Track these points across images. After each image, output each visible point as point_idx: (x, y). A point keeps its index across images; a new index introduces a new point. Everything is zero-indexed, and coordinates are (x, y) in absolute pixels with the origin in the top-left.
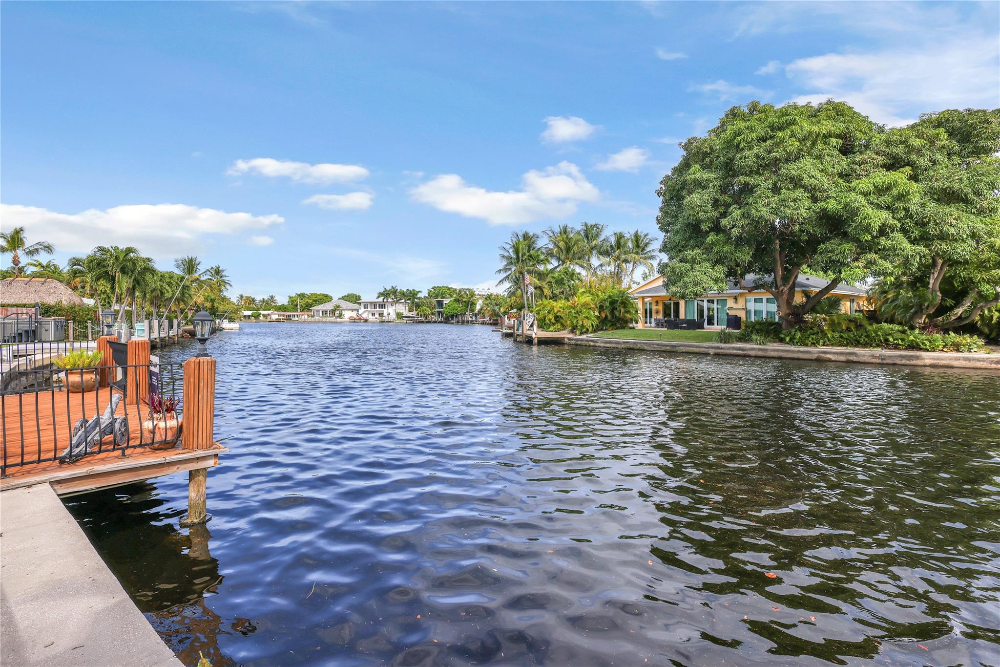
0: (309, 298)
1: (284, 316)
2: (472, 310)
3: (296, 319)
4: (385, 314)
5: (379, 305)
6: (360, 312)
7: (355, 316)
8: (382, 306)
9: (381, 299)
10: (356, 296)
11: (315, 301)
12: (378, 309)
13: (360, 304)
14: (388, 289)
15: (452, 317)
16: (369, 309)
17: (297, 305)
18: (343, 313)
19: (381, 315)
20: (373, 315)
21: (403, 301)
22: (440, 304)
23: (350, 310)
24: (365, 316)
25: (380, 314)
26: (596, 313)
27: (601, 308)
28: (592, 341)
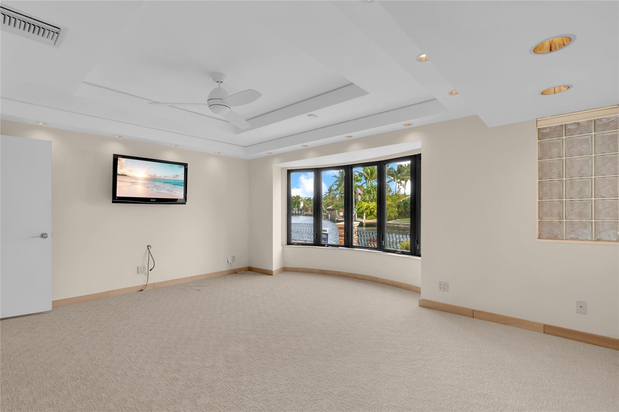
2: (298, 207)
26: (396, 210)
27: (399, 207)
28: (396, 224)
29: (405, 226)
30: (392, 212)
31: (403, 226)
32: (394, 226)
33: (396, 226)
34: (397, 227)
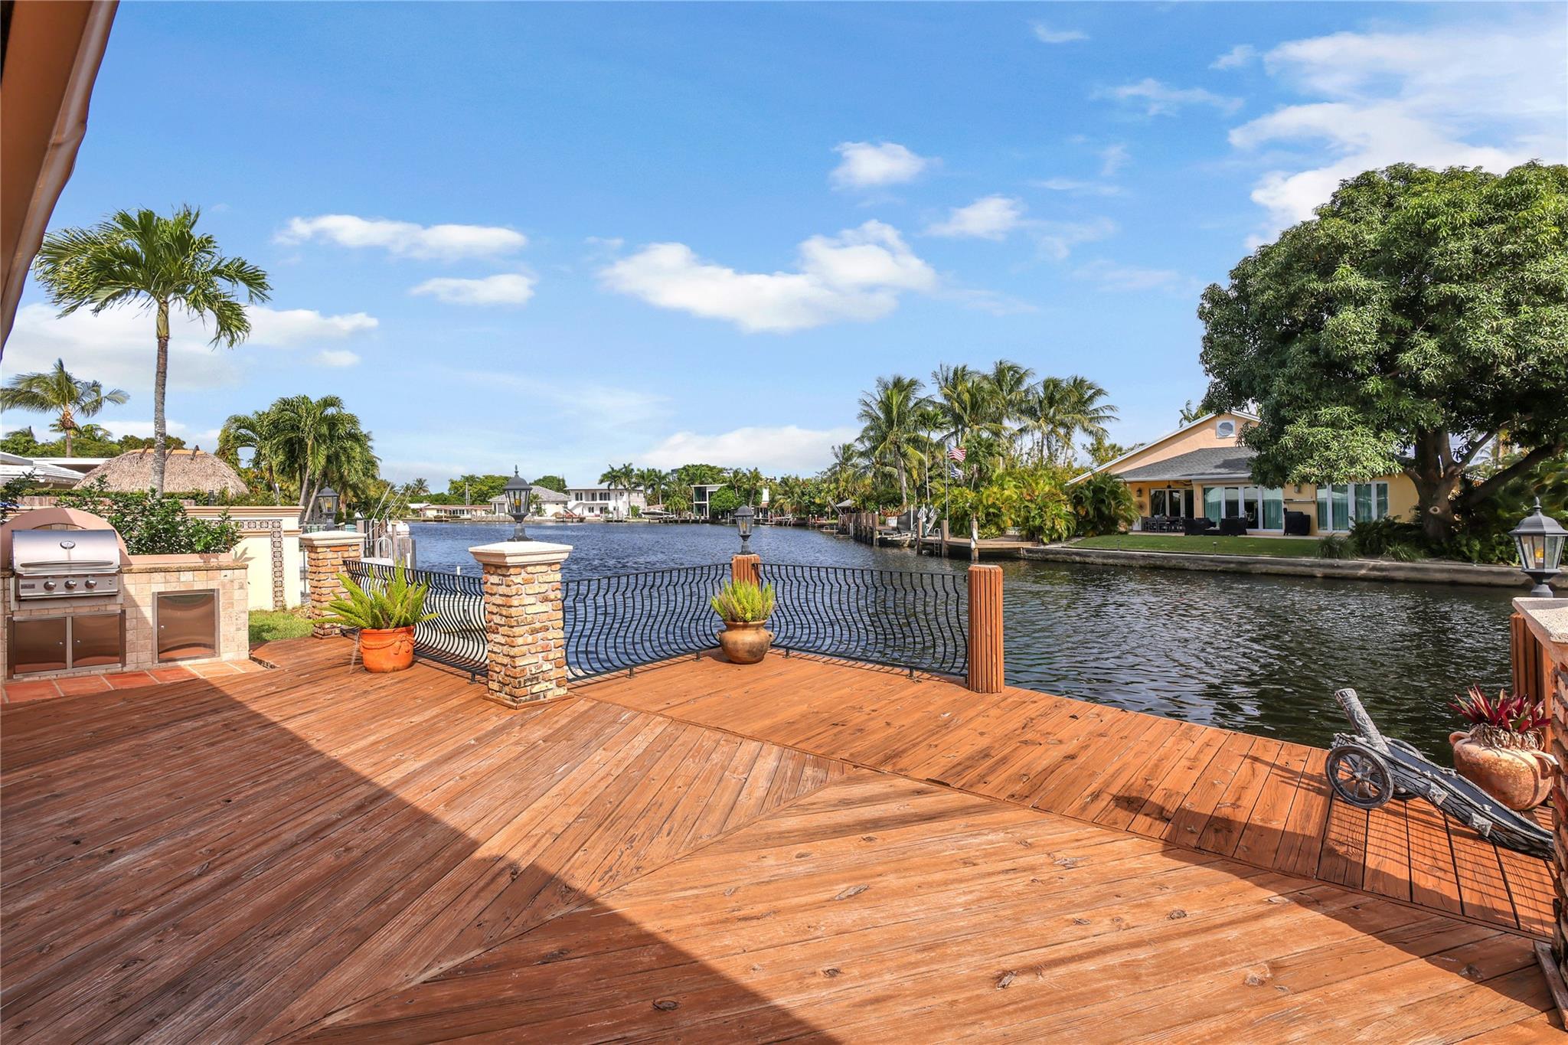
0: (482, 482)
1: (446, 511)
2: (756, 503)
3: (466, 516)
4: (611, 508)
5: (601, 495)
6: (570, 505)
7: (562, 512)
8: (605, 496)
9: (605, 485)
10: (559, 480)
11: (491, 488)
12: (598, 501)
13: (567, 492)
14: (616, 468)
15: (723, 513)
16: (584, 501)
17: (463, 494)
18: (543, 507)
19: (604, 510)
20: (591, 510)
21: (642, 488)
22: (701, 493)
23: (553, 502)
24: (578, 511)
25: (601, 510)
26: (1070, 508)
27: (1077, 501)
28: (1077, 554)
29: (1105, 561)
30: (1058, 515)
31: (1100, 561)
32: (1068, 558)
33: (1078, 559)
34: (1080, 563)
